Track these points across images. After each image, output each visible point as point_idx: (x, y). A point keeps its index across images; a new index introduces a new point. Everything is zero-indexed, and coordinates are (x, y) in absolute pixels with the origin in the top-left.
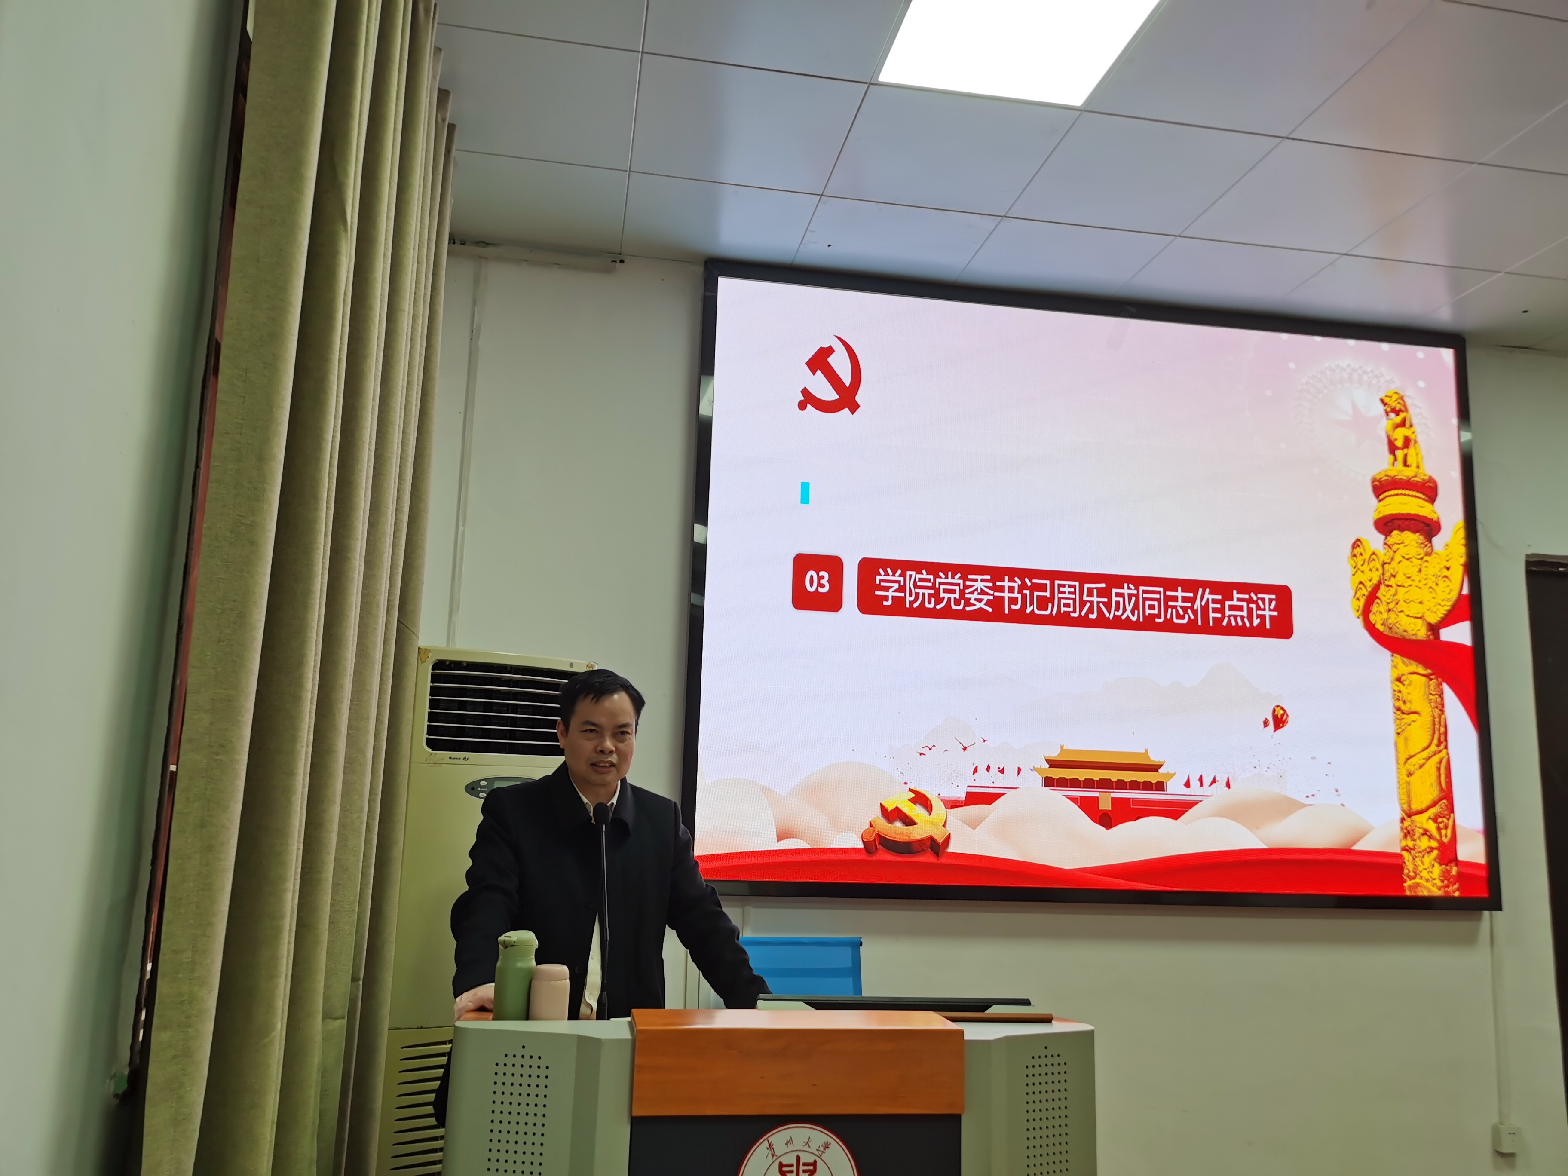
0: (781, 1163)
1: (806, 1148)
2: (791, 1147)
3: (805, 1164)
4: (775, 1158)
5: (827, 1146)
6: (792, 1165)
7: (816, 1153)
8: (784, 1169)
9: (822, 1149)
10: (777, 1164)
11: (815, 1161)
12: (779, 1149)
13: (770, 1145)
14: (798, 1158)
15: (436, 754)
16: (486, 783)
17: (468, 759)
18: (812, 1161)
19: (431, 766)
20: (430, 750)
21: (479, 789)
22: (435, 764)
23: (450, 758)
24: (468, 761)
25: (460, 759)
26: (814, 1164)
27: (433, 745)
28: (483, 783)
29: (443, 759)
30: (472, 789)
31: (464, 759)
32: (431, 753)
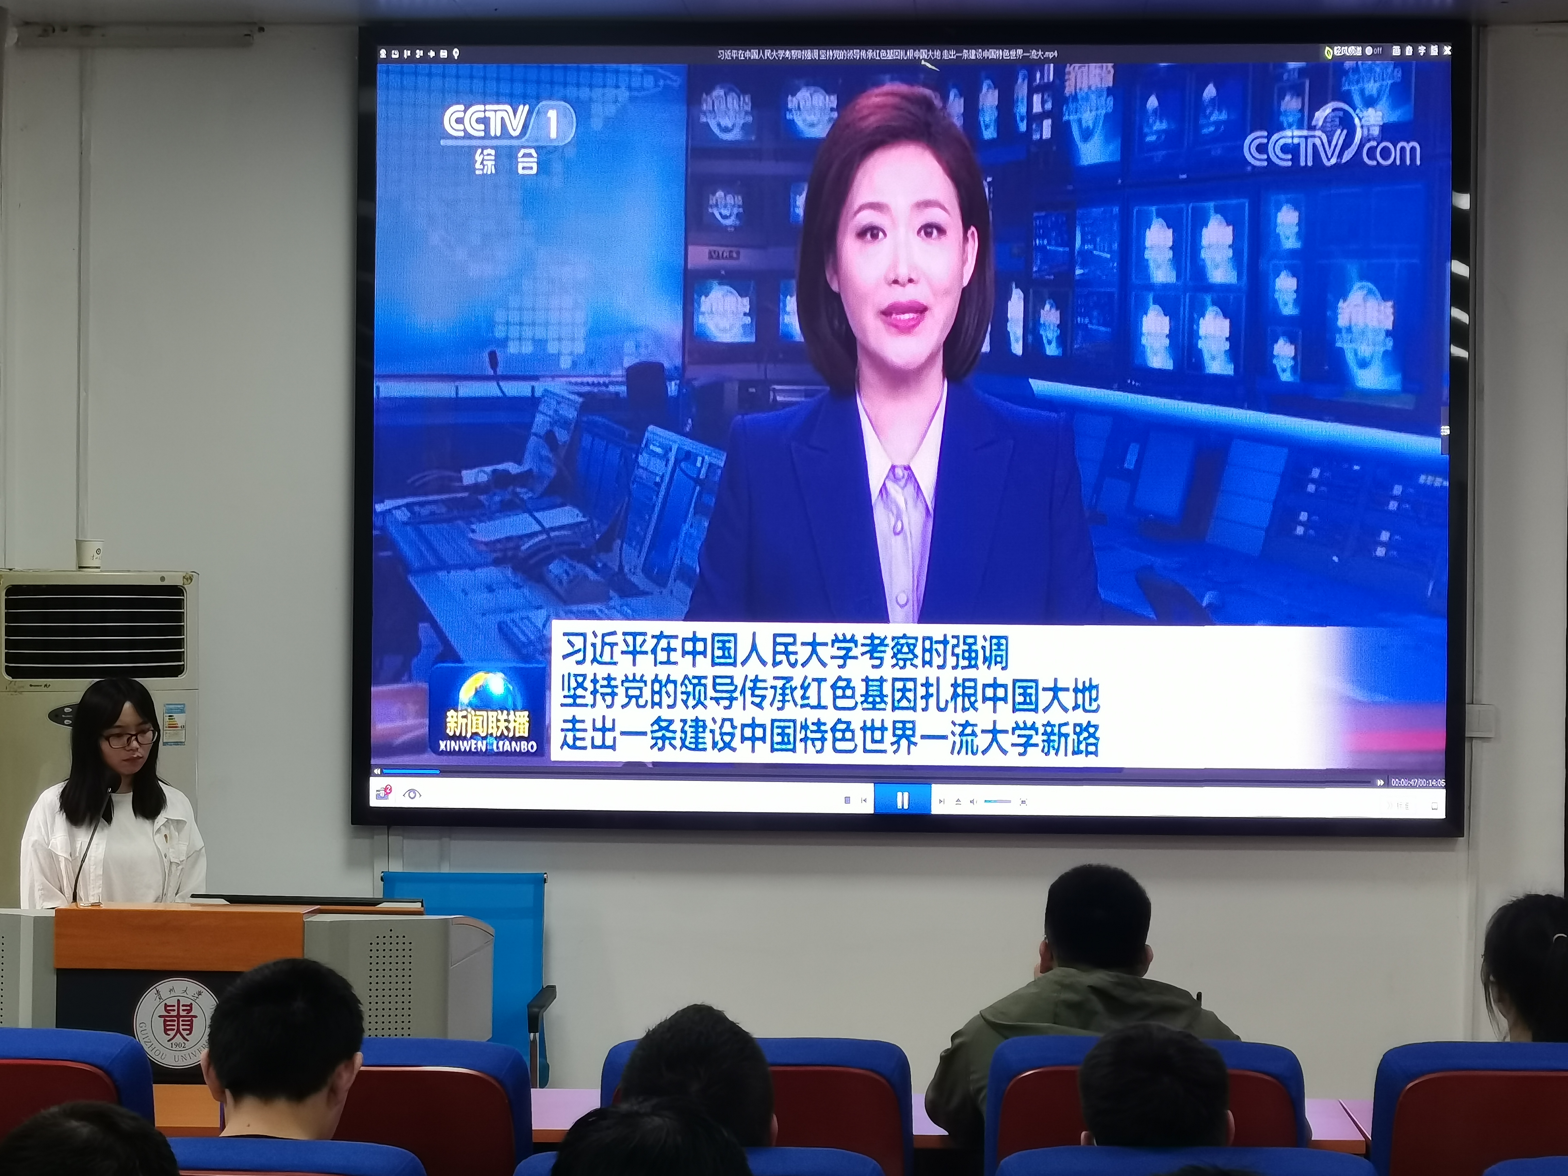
0: (166, 1004)
1: (185, 994)
2: (173, 994)
3: (183, 1006)
4: (161, 1000)
5: (200, 993)
6: (174, 1006)
7: (192, 998)
8: (168, 1008)
9: (196, 995)
10: (162, 1006)
11: (191, 1004)
12: (165, 993)
13: (157, 991)
14: (178, 1000)
15: (16, 681)
16: (71, 710)
17: (49, 685)
18: (189, 1004)
19: (12, 695)
20: (10, 678)
21: (63, 716)
22: (16, 692)
23: (31, 686)
24: (48, 689)
25: (41, 686)
26: (191, 1006)
27: (12, 672)
28: (67, 710)
29: (23, 687)
30: (56, 716)
31: (46, 686)
32: (11, 682)
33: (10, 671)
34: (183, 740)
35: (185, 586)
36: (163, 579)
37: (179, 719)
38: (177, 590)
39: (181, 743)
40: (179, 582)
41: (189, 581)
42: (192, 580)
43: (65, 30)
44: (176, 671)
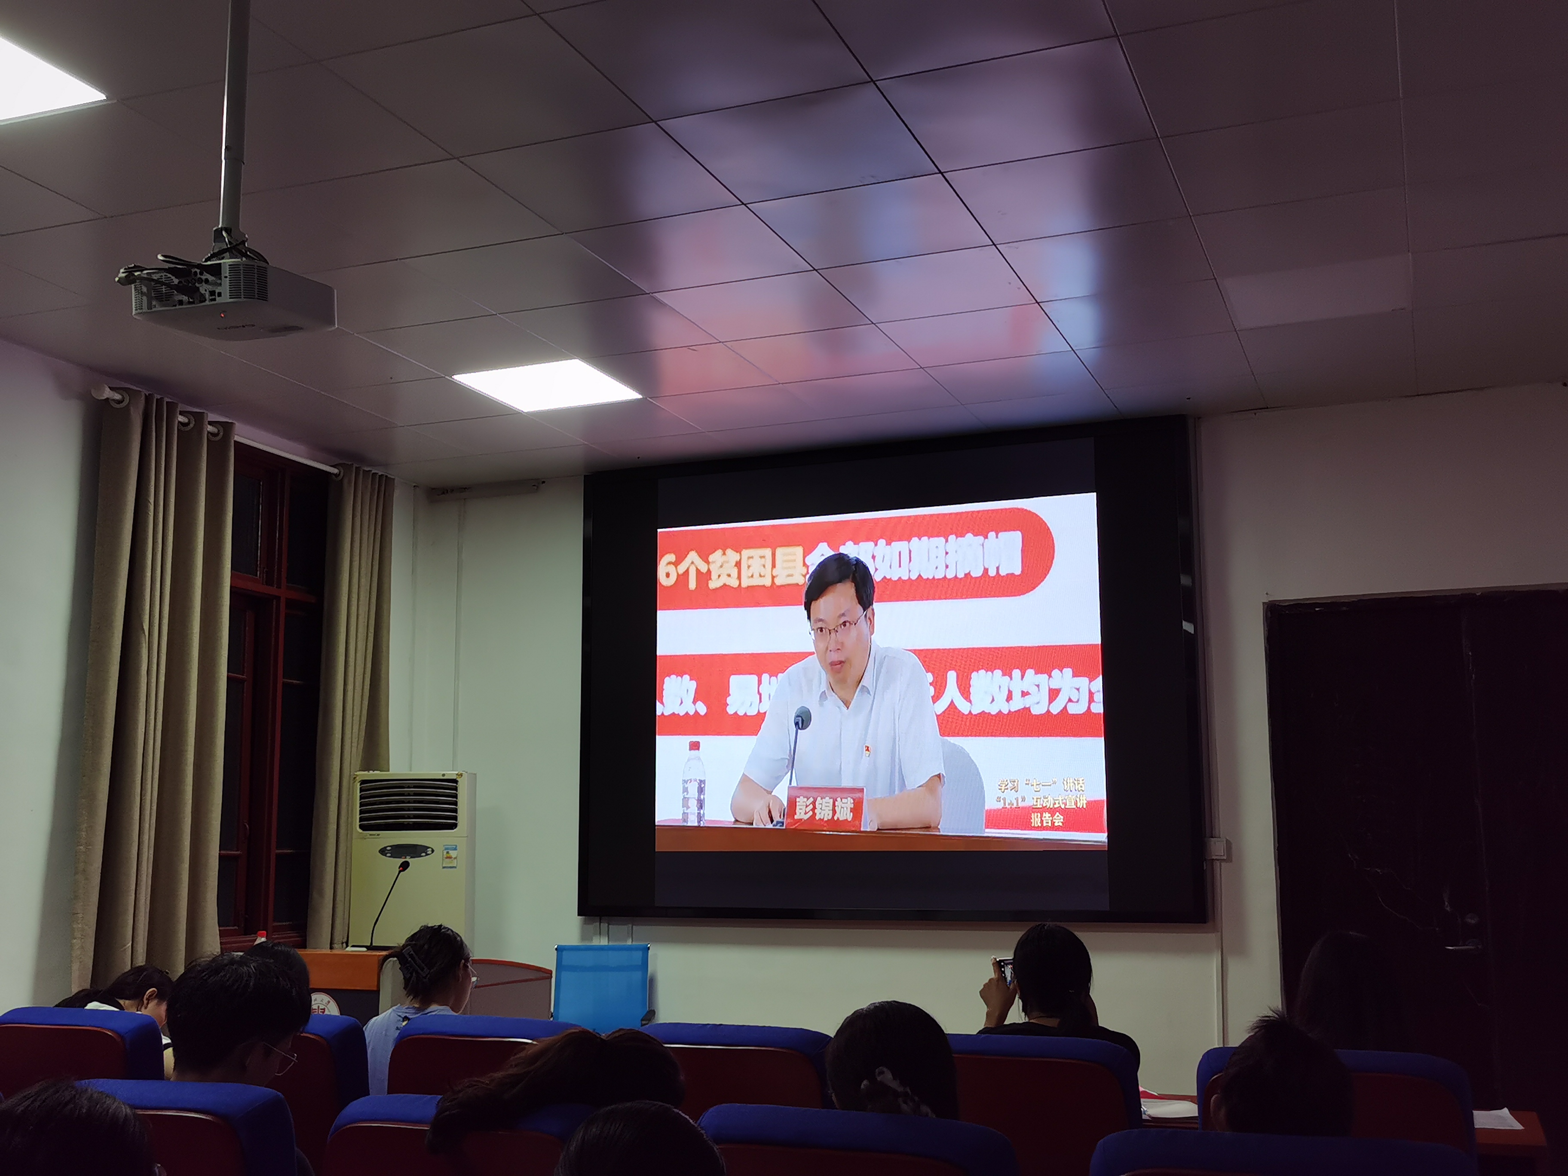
1: (321, 1002)
2: (316, 1002)
3: (321, 1009)
5: (329, 1002)
6: (317, 1009)
9: (327, 1003)
14: (319, 1007)
15: (364, 832)
17: (382, 835)
18: (323, 1008)
19: (361, 840)
20: (361, 831)
21: (386, 852)
22: (363, 838)
23: (371, 834)
24: (379, 837)
25: (377, 835)
26: (324, 1009)
28: (389, 848)
29: (367, 835)
30: (383, 851)
31: (379, 834)
32: (361, 833)
33: (361, 827)
34: (455, 865)
35: (457, 779)
36: (444, 775)
37: (453, 854)
38: (455, 781)
39: (455, 867)
40: (454, 777)
41: (460, 776)
42: (462, 776)
43: (452, 491)
44: (453, 826)
